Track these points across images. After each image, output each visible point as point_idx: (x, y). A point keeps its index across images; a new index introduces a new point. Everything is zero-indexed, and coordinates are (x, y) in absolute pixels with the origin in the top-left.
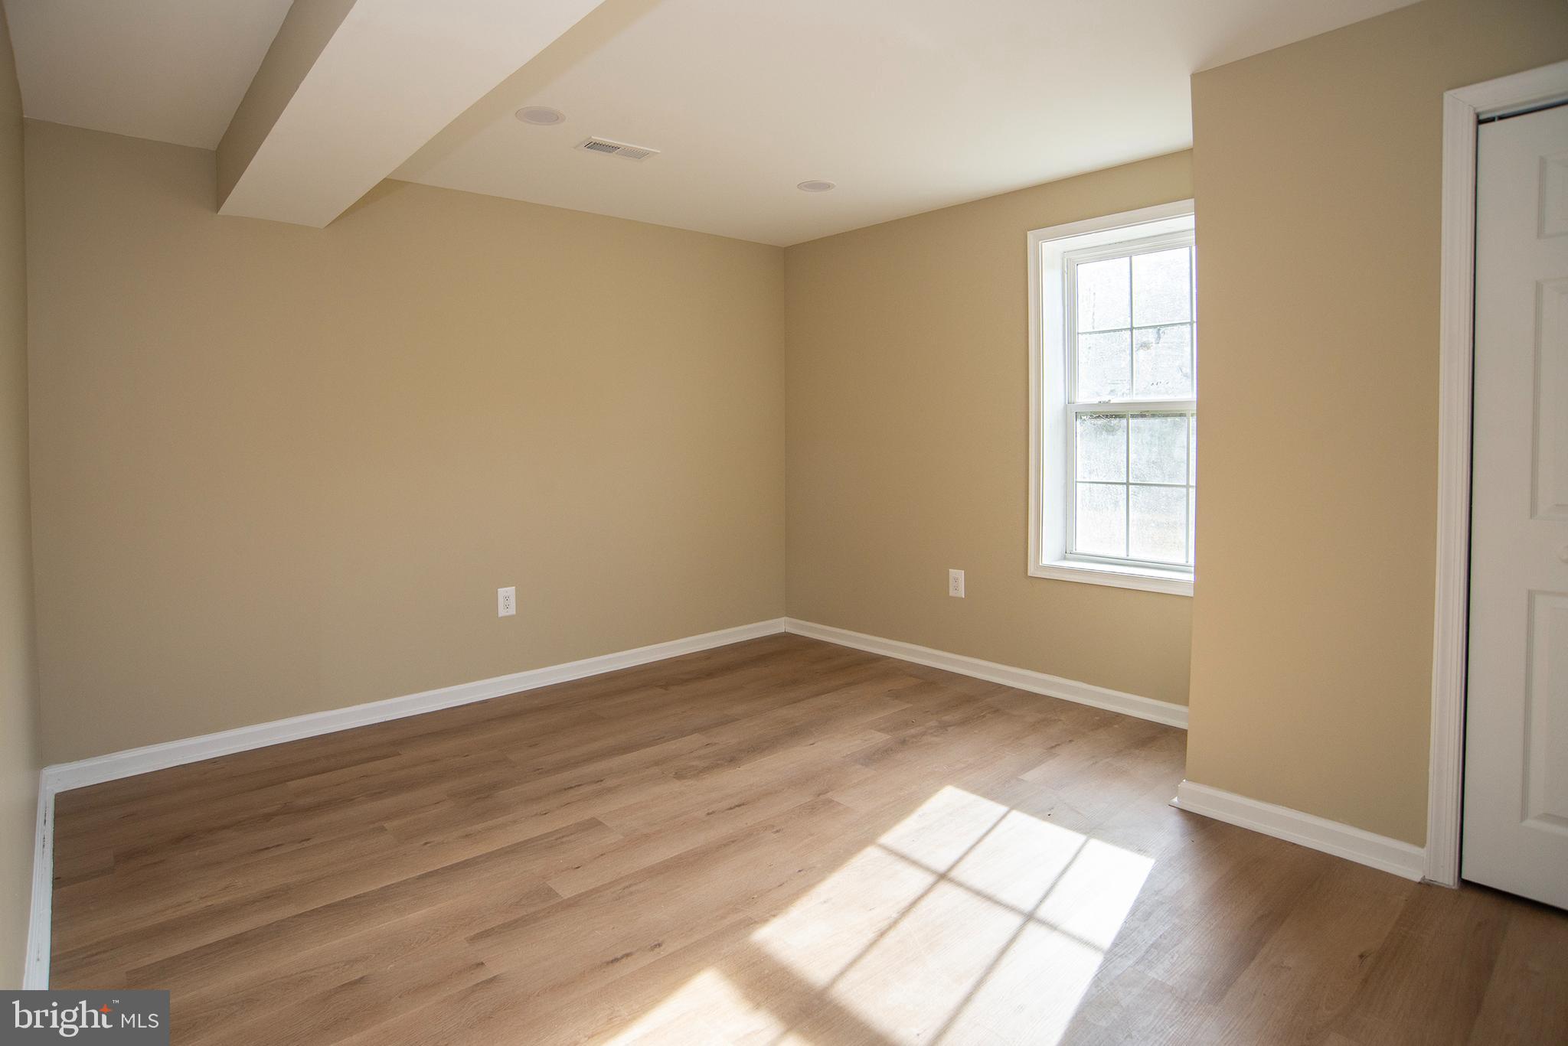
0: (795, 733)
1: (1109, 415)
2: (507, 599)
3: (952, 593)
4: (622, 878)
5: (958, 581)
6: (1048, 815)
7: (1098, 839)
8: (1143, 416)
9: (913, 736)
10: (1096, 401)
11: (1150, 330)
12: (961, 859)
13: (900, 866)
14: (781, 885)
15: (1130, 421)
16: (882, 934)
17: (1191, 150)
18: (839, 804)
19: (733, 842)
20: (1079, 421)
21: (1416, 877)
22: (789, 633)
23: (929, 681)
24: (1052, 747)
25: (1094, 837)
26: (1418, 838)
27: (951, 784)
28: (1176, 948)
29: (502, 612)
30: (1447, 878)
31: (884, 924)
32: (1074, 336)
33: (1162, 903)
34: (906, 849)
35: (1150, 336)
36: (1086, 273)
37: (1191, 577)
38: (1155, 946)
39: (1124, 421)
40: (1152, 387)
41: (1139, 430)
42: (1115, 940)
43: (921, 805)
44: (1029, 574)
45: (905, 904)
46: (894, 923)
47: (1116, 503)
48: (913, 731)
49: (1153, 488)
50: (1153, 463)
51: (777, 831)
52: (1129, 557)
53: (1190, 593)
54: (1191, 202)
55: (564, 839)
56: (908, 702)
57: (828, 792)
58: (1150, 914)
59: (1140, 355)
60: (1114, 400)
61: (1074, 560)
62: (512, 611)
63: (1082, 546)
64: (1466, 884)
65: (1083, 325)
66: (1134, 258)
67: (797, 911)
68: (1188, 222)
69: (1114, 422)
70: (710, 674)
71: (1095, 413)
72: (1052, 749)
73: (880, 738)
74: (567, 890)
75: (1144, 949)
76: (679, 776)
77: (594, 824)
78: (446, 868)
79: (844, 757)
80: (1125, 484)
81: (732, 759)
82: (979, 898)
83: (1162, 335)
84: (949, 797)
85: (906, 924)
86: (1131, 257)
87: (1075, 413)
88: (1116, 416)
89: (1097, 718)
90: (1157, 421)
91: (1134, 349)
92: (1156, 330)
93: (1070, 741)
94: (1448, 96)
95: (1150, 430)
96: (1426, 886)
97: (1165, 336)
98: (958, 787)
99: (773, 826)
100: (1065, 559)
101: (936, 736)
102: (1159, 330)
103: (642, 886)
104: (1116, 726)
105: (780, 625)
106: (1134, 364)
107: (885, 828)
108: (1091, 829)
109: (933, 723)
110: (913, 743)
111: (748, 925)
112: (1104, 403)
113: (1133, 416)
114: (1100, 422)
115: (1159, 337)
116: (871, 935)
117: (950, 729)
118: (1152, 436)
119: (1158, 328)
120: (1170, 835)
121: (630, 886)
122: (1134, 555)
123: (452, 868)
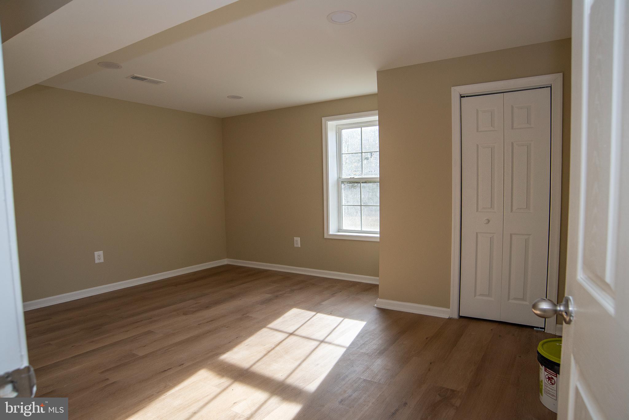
0: (233, 297)
1: (354, 182)
2: (99, 256)
3: (295, 246)
4: (165, 347)
5: (297, 242)
6: (331, 313)
7: (348, 318)
8: (366, 182)
9: (281, 294)
10: (349, 177)
11: (368, 153)
12: (298, 329)
13: (275, 333)
14: (230, 342)
15: (361, 184)
16: (269, 352)
17: (377, 94)
18: (251, 317)
19: (210, 332)
20: (343, 184)
21: (447, 317)
22: (228, 264)
23: (286, 277)
24: (334, 294)
25: (346, 318)
26: (448, 307)
27: (294, 308)
28: (370, 344)
29: (97, 261)
30: (455, 316)
31: (269, 349)
32: (341, 156)
33: (367, 333)
34: (277, 328)
35: (369, 155)
36: (345, 133)
37: (378, 235)
38: (363, 344)
39: (359, 184)
40: (369, 173)
41: (364, 187)
42: (351, 344)
43: (283, 315)
44: (325, 237)
45: (277, 343)
46: (274, 348)
47: (357, 212)
48: (281, 293)
49: (370, 207)
50: (370, 198)
51: (227, 327)
52: (362, 230)
53: (378, 240)
54: (377, 112)
55: (137, 338)
56: (278, 284)
57: (247, 314)
58: (363, 336)
59: (365, 162)
60: (356, 177)
61: (342, 232)
62: (102, 260)
63: (345, 227)
64: (461, 317)
65: (344, 150)
66: (363, 128)
67: (236, 349)
68: (376, 118)
69: (356, 184)
70: (195, 280)
71: (349, 181)
72: (333, 295)
73: (268, 296)
74: (141, 353)
75: (360, 345)
76: (185, 314)
77: (150, 332)
78: (85, 353)
79: (253, 303)
80: (360, 205)
81: (207, 307)
82: (304, 338)
83: (373, 155)
84: (294, 311)
85: (278, 348)
86: (361, 128)
87: (341, 182)
88: (357, 183)
89: (351, 284)
90: (371, 184)
91: (363, 160)
92: (370, 153)
93: (341, 292)
94: (452, 88)
95: (369, 187)
96: (450, 319)
97: (374, 155)
98: (297, 308)
99: (225, 326)
100: (339, 232)
101: (290, 294)
102: (372, 153)
103: (173, 349)
104: (358, 286)
105: (225, 262)
106: (363, 165)
107: (270, 322)
108: (345, 316)
109: (289, 290)
110: (280, 296)
111: (217, 355)
112: (352, 178)
113: (362, 182)
114: (350, 185)
115: (372, 155)
116: (265, 352)
117: (295, 291)
118: (369, 189)
119: (371, 153)
120: (372, 314)
121: (168, 349)
122: (364, 229)
123: (87, 353)
